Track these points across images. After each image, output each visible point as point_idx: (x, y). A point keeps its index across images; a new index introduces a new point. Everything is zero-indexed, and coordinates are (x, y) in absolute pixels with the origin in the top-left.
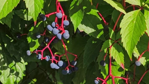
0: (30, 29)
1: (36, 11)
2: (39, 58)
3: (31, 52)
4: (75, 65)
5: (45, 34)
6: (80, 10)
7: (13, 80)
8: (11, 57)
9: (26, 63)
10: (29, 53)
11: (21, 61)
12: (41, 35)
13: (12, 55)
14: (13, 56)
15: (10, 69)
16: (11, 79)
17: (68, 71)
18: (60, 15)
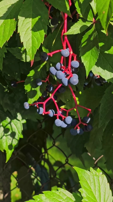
0: (29, 73)
1: (33, 46)
2: (41, 113)
3: (29, 105)
4: (88, 122)
5: (48, 80)
6: (95, 47)
7: (7, 143)
8: (4, 111)
9: (24, 121)
10: (27, 105)
11: (18, 118)
12: (43, 81)
13: (5, 110)
14: (8, 111)
15: (4, 127)
16: (4, 141)
17: (78, 131)
18: (66, 52)
